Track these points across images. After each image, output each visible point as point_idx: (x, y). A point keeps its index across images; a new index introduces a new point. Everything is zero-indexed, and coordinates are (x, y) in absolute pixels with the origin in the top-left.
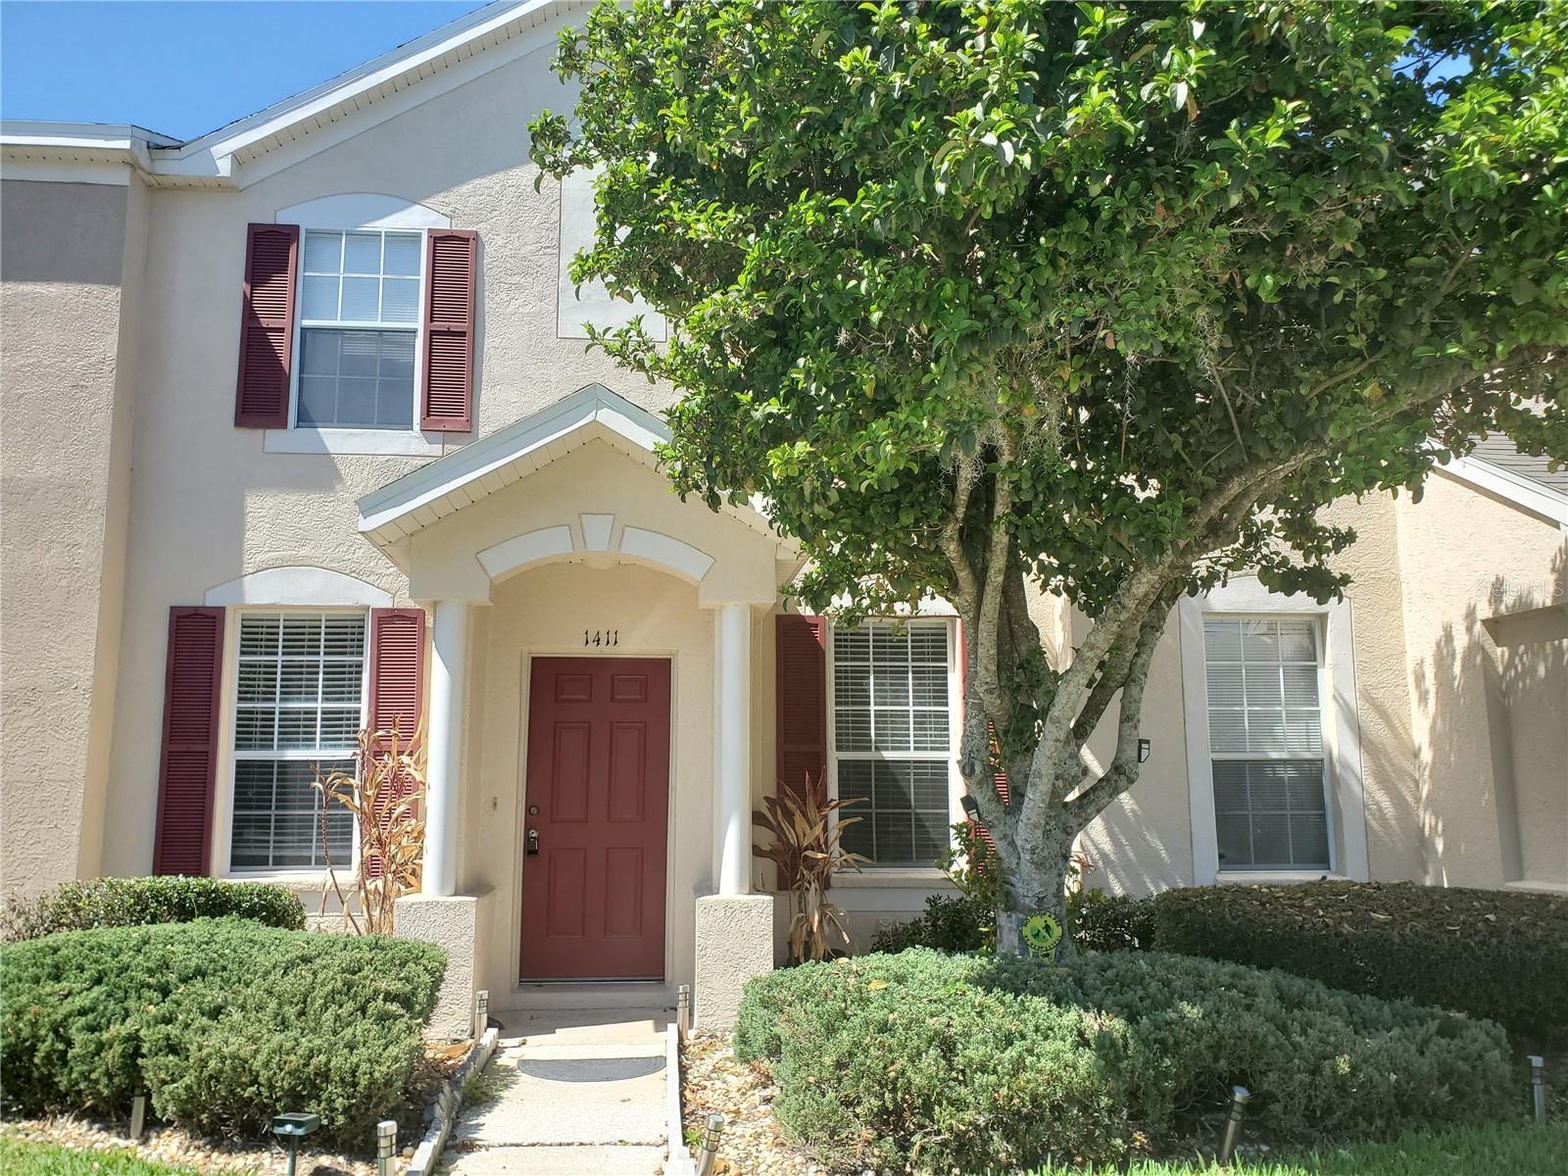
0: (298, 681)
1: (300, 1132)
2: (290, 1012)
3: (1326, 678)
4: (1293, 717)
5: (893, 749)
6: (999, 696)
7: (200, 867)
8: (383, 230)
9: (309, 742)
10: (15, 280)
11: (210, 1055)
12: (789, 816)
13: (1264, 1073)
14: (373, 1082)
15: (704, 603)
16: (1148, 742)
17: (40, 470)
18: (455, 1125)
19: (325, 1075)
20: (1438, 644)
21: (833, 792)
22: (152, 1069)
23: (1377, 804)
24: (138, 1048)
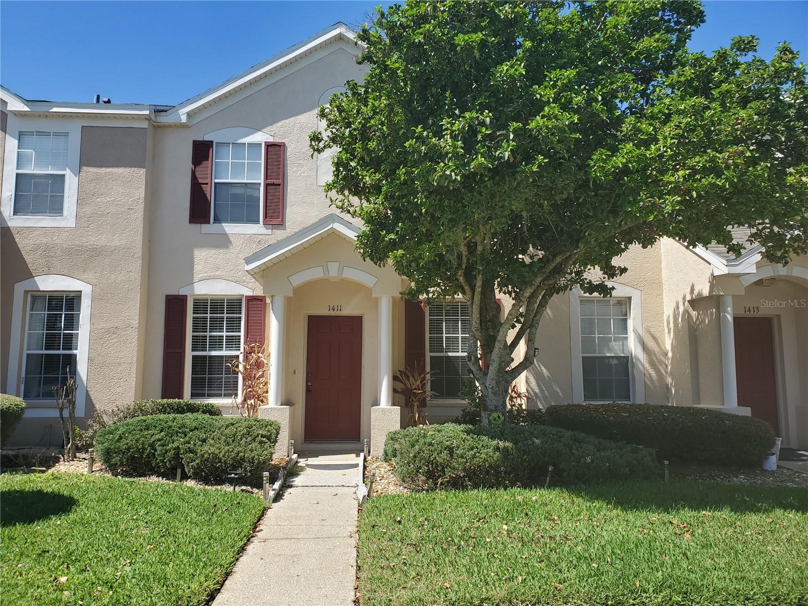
0: (216, 324)
1: (237, 476)
2: (230, 440)
3: (630, 323)
4: (616, 339)
5: (453, 352)
6: (480, 332)
7: (180, 395)
8: (246, 142)
9: (221, 348)
10: (105, 167)
11: (205, 453)
12: (407, 377)
13: (561, 463)
14: (259, 462)
15: (374, 295)
16: (538, 349)
17: (116, 243)
18: (285, 480)
19: (243, 459)
20: (674, 310)
21: (428, 369)
22: (185, 459)
23: (650, 374)
24: (178, 452)
